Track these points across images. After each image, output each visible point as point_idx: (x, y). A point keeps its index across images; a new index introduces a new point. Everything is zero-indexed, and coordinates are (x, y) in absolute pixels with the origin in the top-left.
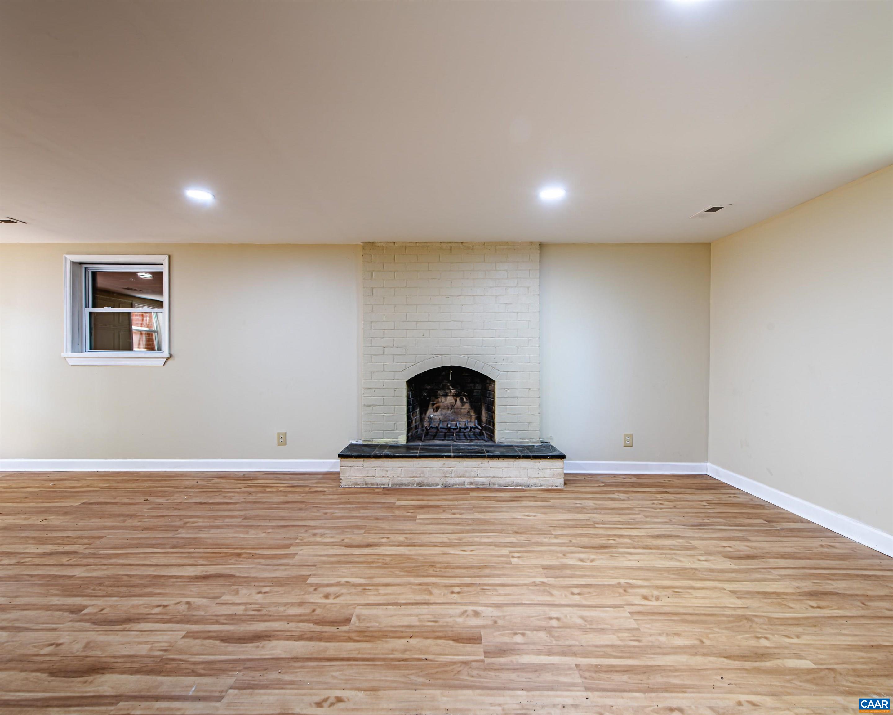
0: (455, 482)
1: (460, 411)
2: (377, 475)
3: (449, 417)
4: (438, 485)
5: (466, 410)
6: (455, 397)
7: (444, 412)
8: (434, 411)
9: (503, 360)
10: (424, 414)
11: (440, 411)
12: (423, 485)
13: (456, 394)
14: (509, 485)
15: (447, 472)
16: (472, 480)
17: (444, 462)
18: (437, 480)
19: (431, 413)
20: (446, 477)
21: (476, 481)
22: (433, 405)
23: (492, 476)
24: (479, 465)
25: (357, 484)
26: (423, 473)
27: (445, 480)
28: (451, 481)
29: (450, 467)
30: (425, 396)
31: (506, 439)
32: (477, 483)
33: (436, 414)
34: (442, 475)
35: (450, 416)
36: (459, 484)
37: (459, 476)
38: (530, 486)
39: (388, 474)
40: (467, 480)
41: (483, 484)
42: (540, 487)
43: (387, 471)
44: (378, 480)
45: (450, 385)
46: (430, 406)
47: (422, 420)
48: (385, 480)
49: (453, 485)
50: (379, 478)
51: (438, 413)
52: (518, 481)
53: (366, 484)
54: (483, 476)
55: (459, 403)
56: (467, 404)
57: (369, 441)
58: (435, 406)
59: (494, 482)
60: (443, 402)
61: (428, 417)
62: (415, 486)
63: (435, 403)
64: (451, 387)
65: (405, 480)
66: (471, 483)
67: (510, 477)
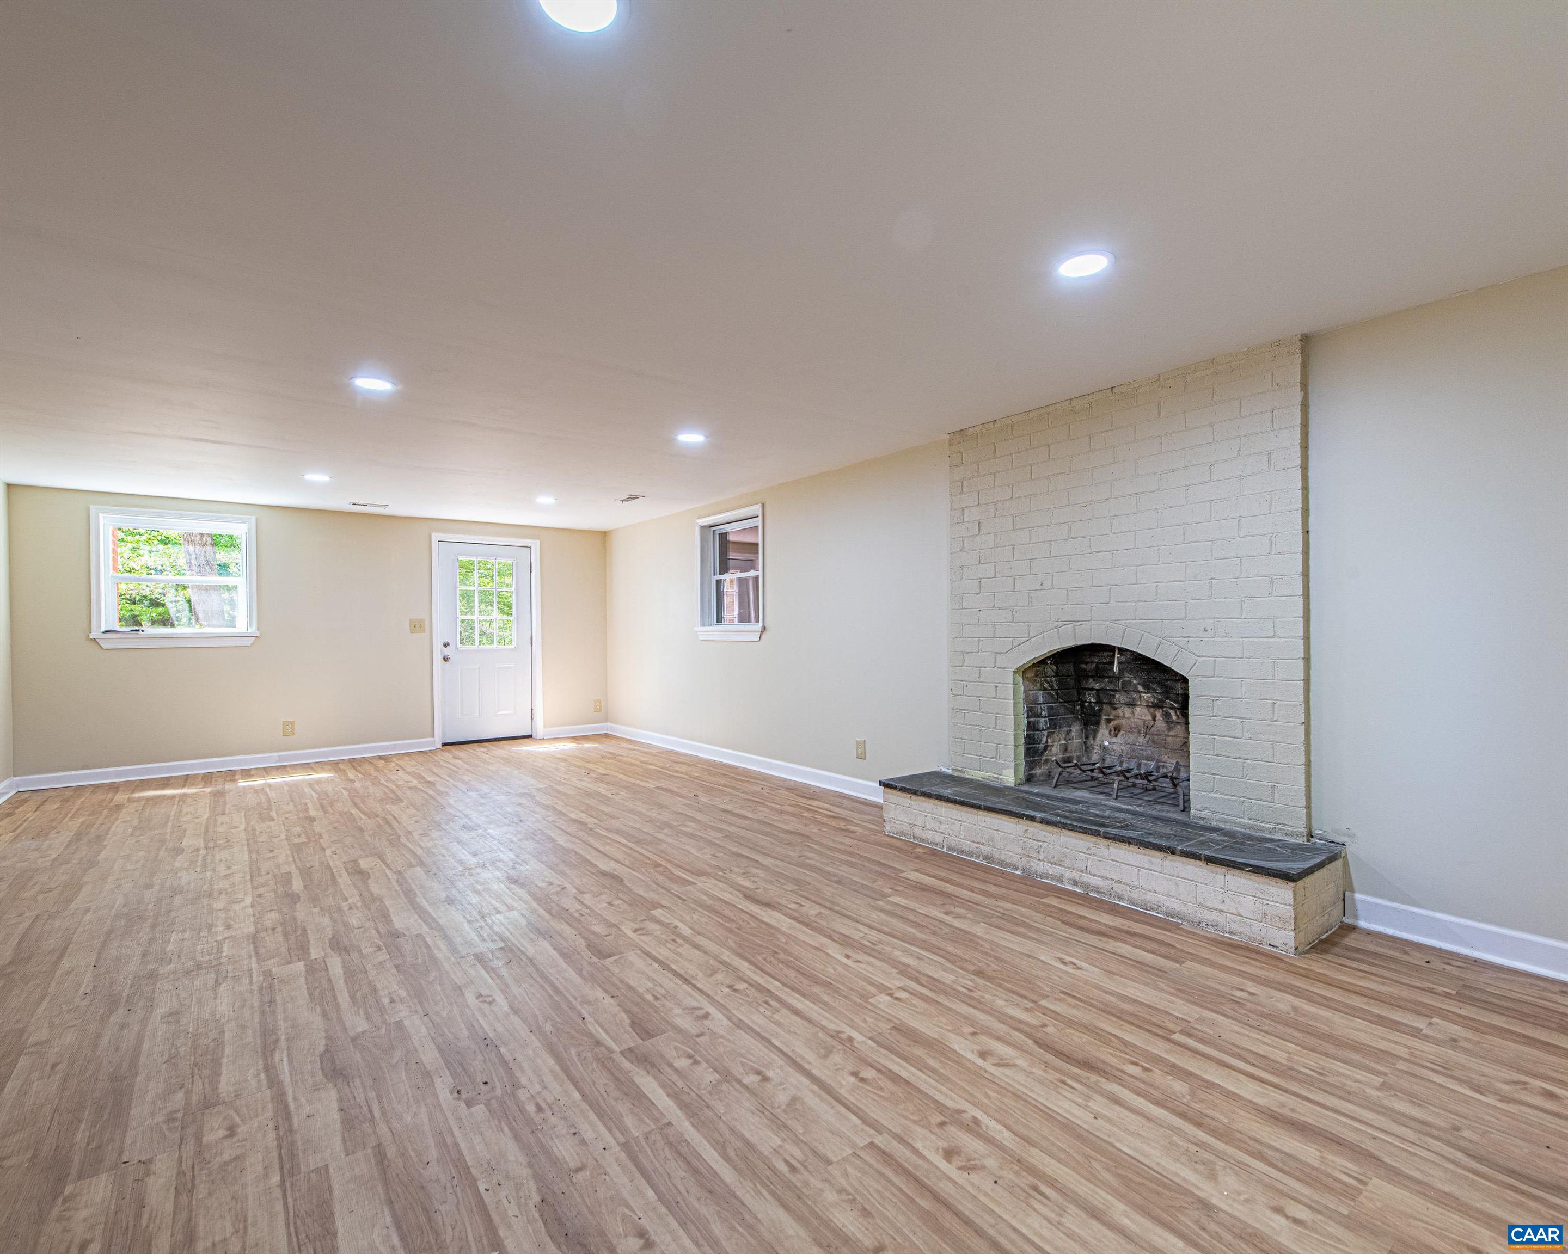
0: (1045, 872)
1: (1165, 740)
2: (928, 826)
3: (1142, 750)
4: (1017, 869)
5: (1179, 739)
6: (1152, 710)
7: (1132, 738)
8: (1110, 734)
9: (1205, 630)
10: (1091, 738)
11: (1123, 735)
12: (993, 862)
13: (1152, 703)
14: (1152, 909)
15: (1032, 847)
16: (1076, 875)
17: (1026, 828)
18: (1015, 859)
19: (1104, 737)
20: (1029, 856)
21: (1084, 879)
22: (1109, 721)
23: (1116, 878)
24: (1089, 848)
25: (903, 833)
26: (992, 839)
27: (1029, 861)
28: (1041, 867)
29: (1037, 840)
30: (1090, 702)
31: (1213, 812)
32: (1085, 885)
33: (1114, 740)
34: (1023, 851)
35: (1144, 748)
36: (1053, 877)
37: (1053, 861)
38: (1203, 924)
39: (942, 829)
40: (1068, 874)
41: (1097, 890)
42: (1227, 935)
43: (940, 823)
44: (929, 835)
45: (1138, 684)
46: (1103, 722)
47: (1087, 749)
48: (938, 838)
49: (1042, 877)
50: (930, 832)
51: (1119, 739)
52: (1175, 905)
53: (914, 838)
54: (1098, 873)
55: (1160, 723)
56: (1179, 727)
57: (960, 771)
58: (1112, 723)
59: (1119, 891)
60: (1129, 718)
61: (1100, 746)
62: (981, 861)
63: (1112, 717)
64: (1140, 688)
65: (967, 845)
66: (1075, 883)
67: (1155, 892)
